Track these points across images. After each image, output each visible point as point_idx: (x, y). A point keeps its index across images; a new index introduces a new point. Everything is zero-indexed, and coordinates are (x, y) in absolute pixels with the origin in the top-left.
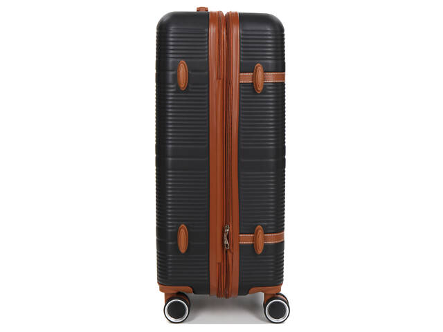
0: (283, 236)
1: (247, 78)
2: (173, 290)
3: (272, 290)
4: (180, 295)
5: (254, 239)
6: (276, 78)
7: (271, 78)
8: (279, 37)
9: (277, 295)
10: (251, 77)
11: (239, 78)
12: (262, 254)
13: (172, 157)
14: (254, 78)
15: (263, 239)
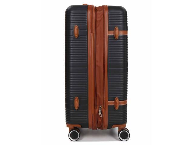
0: (127, 102)
1: (111, 33)
2: (73, 126)
3: (122, 126)
4: (75, 128)
5: (115, 103)
6: (124, 33)
7: (122, 33)
8: (125, 16)
9: (124, 128)
10: (113, 32)
11: (108, 33)
12: (118, 110)
13: (72, 67)
14: (115, 33)
15: (119, 103)
